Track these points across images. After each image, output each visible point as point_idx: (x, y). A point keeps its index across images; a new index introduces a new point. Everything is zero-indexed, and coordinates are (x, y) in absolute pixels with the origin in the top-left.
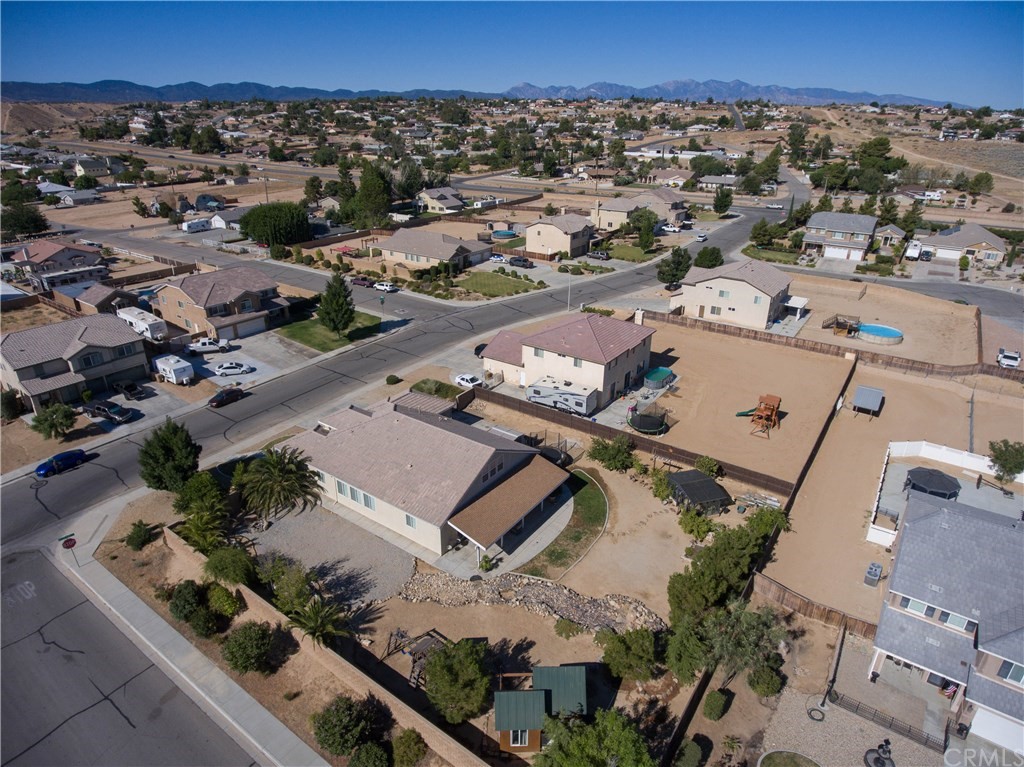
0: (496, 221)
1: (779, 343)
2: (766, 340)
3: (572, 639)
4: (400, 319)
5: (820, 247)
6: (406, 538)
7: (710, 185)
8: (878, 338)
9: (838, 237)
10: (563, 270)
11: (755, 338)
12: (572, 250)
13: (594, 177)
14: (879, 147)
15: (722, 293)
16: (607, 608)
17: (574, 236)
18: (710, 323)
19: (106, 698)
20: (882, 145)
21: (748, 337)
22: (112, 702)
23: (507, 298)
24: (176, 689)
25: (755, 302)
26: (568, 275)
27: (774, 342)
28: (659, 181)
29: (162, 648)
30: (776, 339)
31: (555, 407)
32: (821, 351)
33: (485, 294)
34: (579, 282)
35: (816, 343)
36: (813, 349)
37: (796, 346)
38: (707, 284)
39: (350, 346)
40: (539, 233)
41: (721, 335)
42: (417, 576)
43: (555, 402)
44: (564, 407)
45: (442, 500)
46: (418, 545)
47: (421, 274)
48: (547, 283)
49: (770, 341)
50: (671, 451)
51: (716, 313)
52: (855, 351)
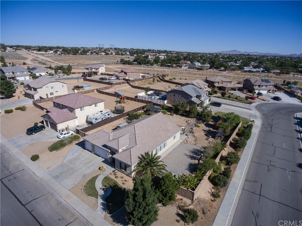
3: (200, 126)
15: (52, 88)
16: (190, 123)
19: (260, 195)
22: (260, 193)
24: (246, 180)
25: (63, 87)
29: (236, 189)
36: (88, 92)
37: (84, 93)
38: (46, 86)
42: (188, 143)
43: (102, 119)
44: (105, 118)
51: (53, 94)
52: (95, 90)
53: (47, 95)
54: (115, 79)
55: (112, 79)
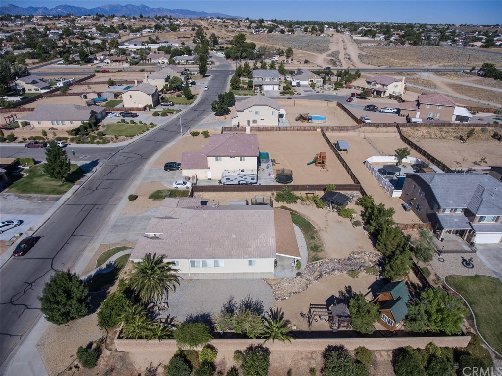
0: (87, 93)
1: (290, 130)
2: (285, 130)
3: (359, 277)
4: (90, 162)
5: (260, 86)
6: (248, 273)
7: (181, 61)
8: (320, 121)
9: (267, 80)
10: (156, 114)
11: (280, 130)
12: (154, 103)
13: (114, 61)
14: (241, 38)
15: (257, 113)
16: (356, 259)
17: (153, 95)
18: (259, 128)
20: (242, 37)
21: (277, 130)
23: (141, 136)
25: (272, 114)
26: (160, 117)
27: (288, 131)
28: (153, 61)
30: (289, 129)
31: (239, 184)
32: (308, 130)
33: (127, 136)
34: (170, 120)
35: (305, 127)
36: (304, 130)
37: (297, 130)
38: (249, 109)
39: (75, 187)
40: (131, 96)
41: (264, 132)
42: (274, 287)
43: (239, 182)
44: (244, 182)
45: (266, 245)
46: (257, 273)
47: (77, 131)
48: (155, 124)
49: (286, 130)
50: (308, 187)
51: (257, 122)
52: (318, 128)
53: (248, 122)
54: (392, 111)
55: (385, 111)
